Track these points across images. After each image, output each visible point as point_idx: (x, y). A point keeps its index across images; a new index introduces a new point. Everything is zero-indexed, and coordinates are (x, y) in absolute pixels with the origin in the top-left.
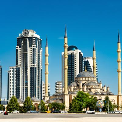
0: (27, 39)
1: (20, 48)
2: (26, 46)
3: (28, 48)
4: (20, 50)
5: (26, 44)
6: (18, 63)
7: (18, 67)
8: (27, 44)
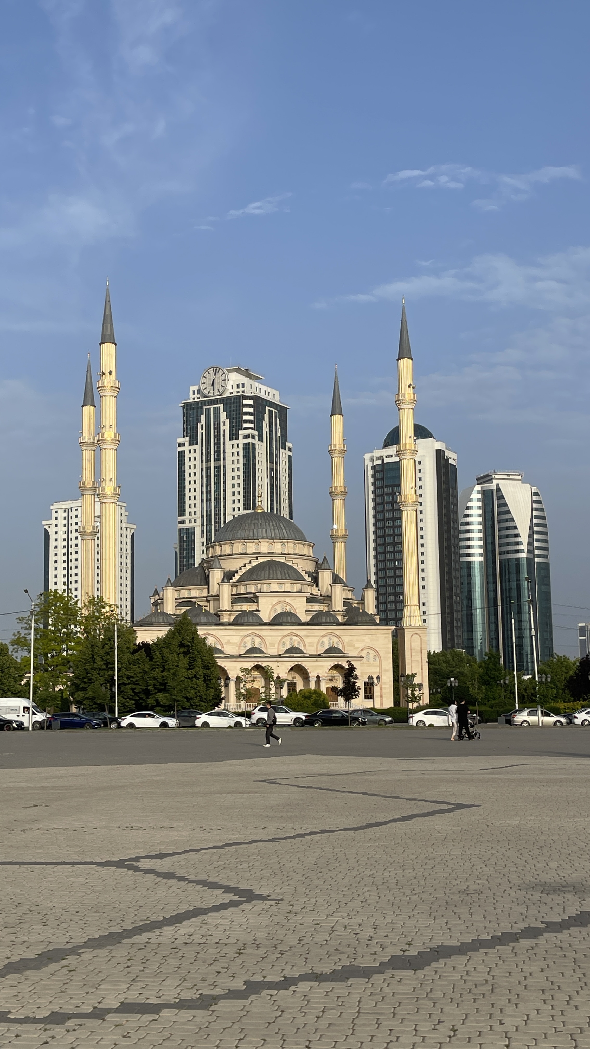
0: (221, 406)
1: (192, 448)
2: (217, 436)
3: (224, 443)
4: (192, 455)
5: (217, 428)
6: (188, 510)
7: (187, 525)
8: (222, 428)
